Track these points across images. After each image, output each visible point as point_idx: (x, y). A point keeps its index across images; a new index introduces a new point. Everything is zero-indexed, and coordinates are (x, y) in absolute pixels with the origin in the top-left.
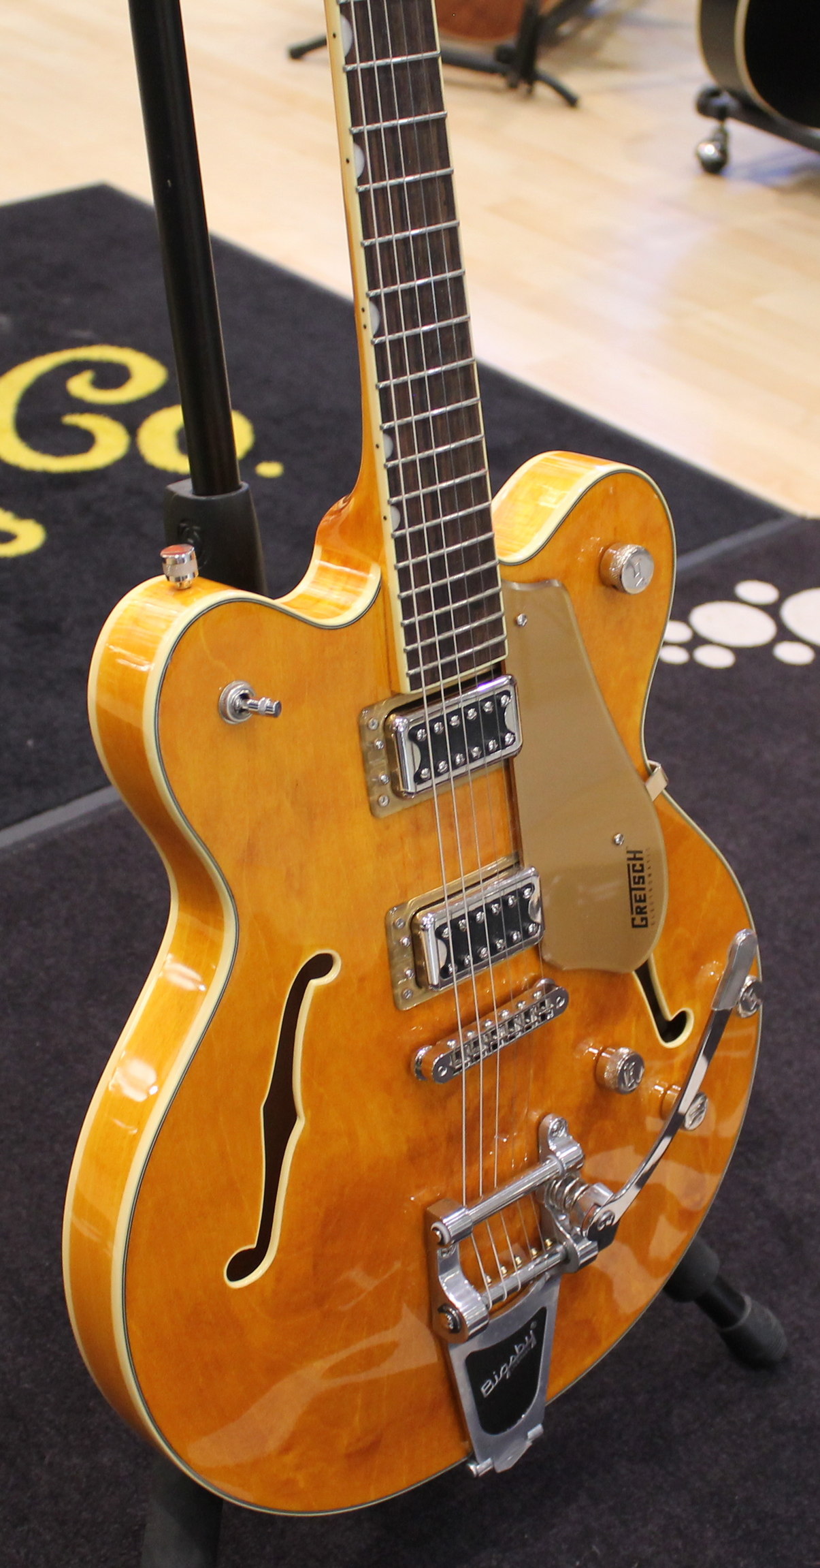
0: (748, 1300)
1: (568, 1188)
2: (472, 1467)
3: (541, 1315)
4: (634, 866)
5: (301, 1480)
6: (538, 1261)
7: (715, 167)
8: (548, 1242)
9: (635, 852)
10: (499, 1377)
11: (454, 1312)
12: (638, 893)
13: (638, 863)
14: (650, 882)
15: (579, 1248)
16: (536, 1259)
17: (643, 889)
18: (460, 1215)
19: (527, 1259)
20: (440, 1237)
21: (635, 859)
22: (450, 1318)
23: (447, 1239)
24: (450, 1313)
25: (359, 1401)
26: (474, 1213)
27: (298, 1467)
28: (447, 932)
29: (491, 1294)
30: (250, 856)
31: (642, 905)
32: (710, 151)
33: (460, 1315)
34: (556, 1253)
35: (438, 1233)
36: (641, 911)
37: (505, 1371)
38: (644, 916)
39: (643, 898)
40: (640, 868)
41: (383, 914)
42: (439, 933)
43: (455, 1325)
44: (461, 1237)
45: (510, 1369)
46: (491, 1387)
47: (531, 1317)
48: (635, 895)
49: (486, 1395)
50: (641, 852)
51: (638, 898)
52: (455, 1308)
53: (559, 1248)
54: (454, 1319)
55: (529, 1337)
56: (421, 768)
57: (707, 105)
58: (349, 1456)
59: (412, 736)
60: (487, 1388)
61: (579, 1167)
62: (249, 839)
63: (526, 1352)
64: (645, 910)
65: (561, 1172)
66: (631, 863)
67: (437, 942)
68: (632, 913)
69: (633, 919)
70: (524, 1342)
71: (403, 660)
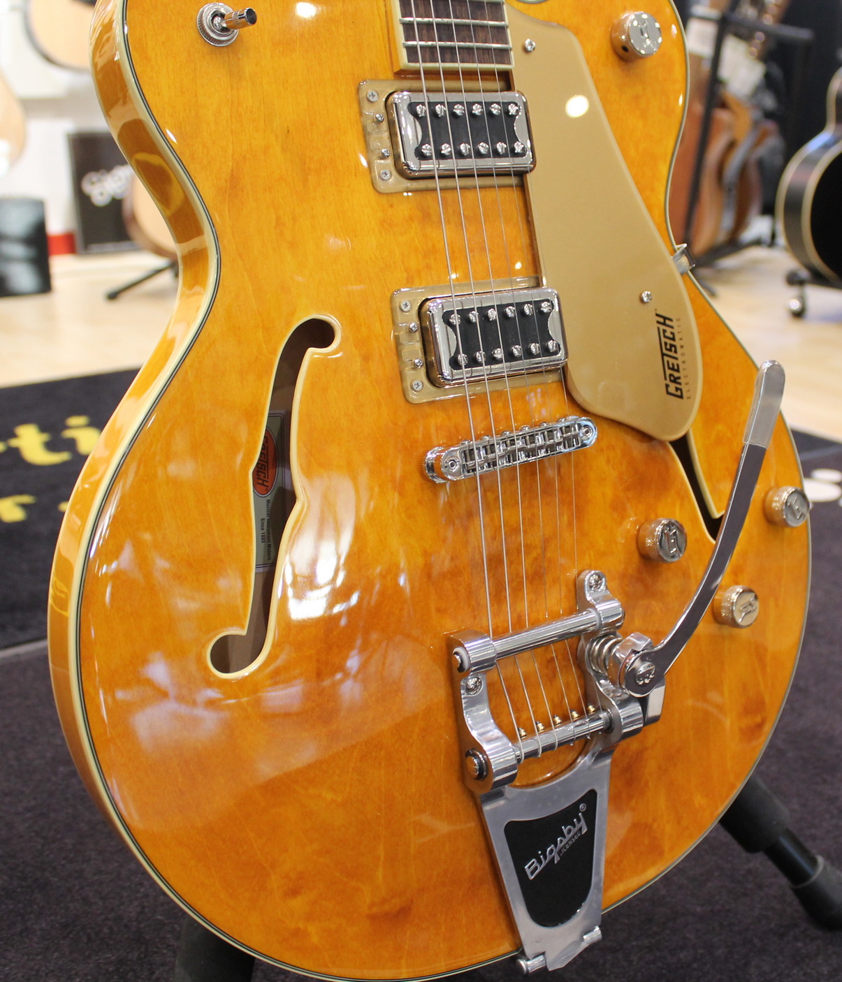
0: (820, 860)
1: (607, 647)
2: (522, 963)
3: (591, 798)
4: (664, 331)
5: (314, 934)
6: (578, 723)
7: (799, 315)
8: (591, 708)
9: (665, 318)
10: (545, 858)
11: (481, 756)
12: (671, 361)
13: (669, 330)
14: (683, 354)
15: (623, 713)
16: (576, 721)
17: (676, 359)
18: (483, 643)
19: (566, 719)
20: (459, 660)
21: (664, 324)
22: (476, 761)
23: (466, 665)
24: (476, 756)
25: (382, 854)
26: (500, 645)
27: (309, 917)
28: (455, 319)
29: (526, 747)
30: (233, 187)
31: (676, 374)
32: (795, 305)
33: (488, 762)
34: (600, 719)
35: (458, 657)
36: (675, 380)
37: (553, 853)
38: (678, 386)
39: (676, 367)
40: (671, 336)
41: (389, 295)
42: (446, 317)
43: (481, 770)
44: (484, 665)
45: (559, 852)
46: (536, 868)
47: (580, 797)
48: (668, 362)
49: (532, 878)
50: (671, 320)
51: (671, 366)
52: (483, 752)
53: (603, 715)
54: (480, 764)
55: (579, 820)
56: (423, 143)
57: (793, 280)
58: (373, 918)
59: (412, 108)
60: (533, 868)
61: (617, 625)
62: (232, 170)
63: (576, 837)
64: (678, 381)
65: (598, 625)
66: (662, 327)
67: (447, 328)
68: (665, 379)
69: (667, 386)
70: (574, 825)
71: (400, 31)
